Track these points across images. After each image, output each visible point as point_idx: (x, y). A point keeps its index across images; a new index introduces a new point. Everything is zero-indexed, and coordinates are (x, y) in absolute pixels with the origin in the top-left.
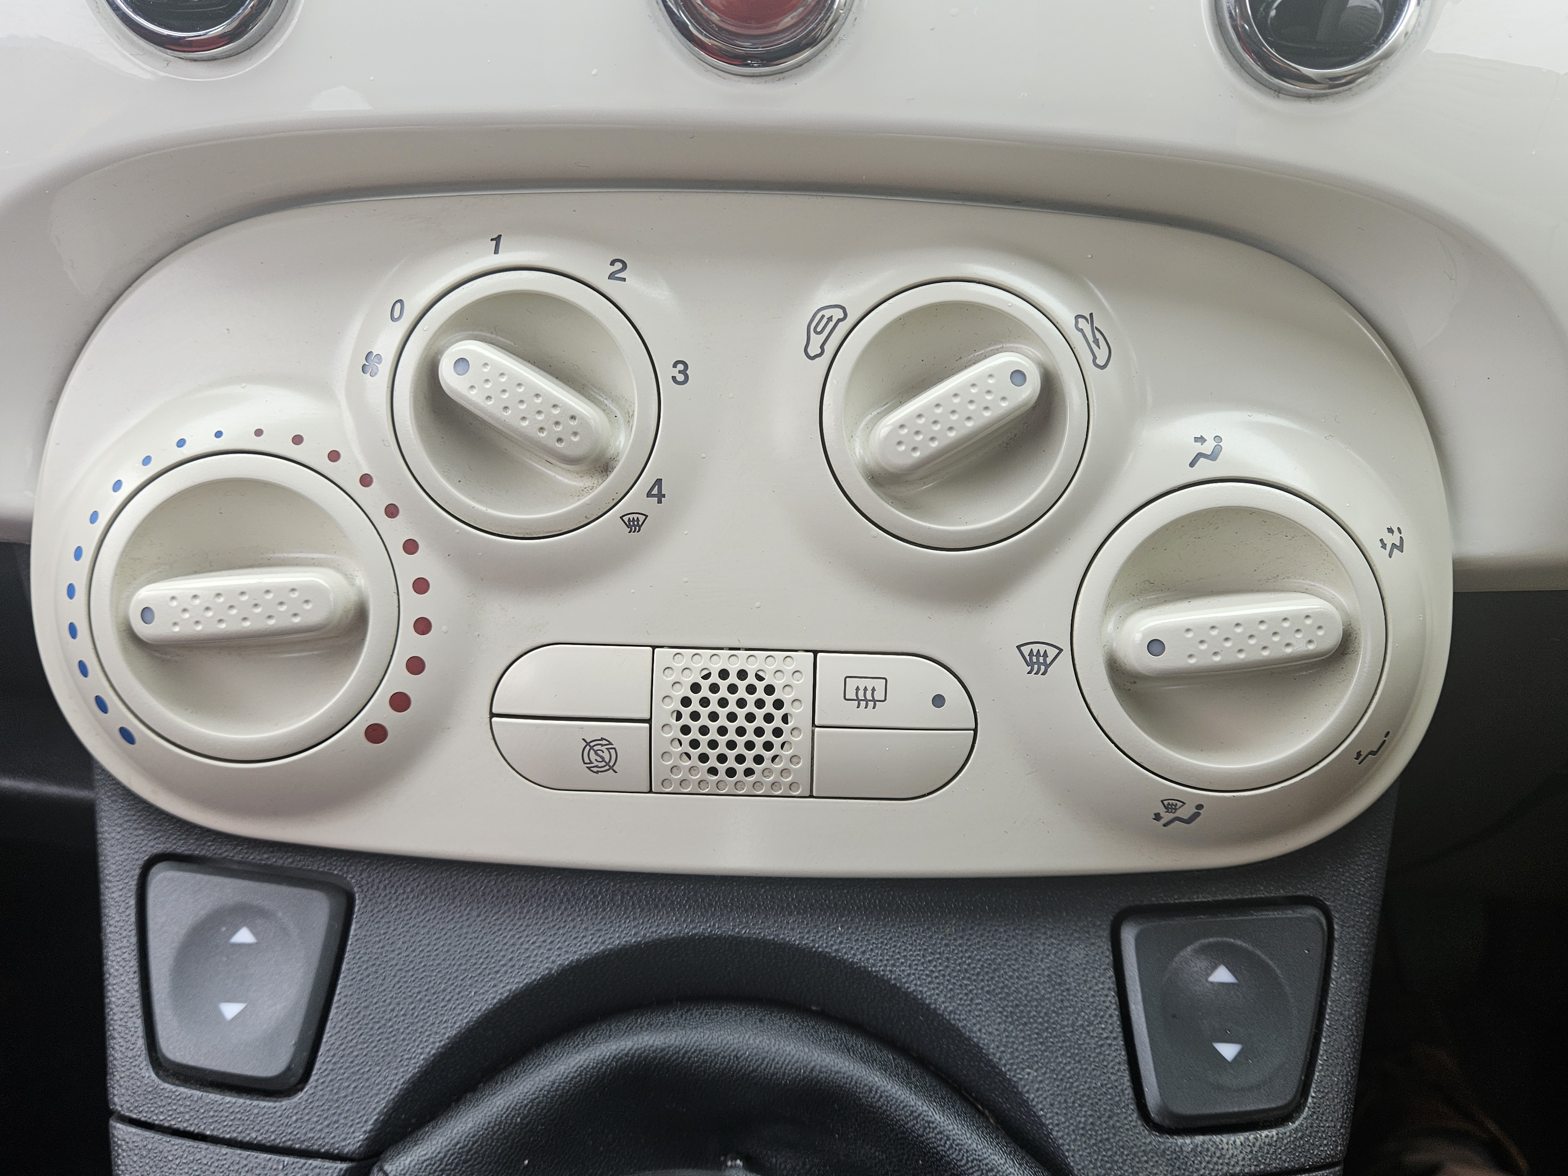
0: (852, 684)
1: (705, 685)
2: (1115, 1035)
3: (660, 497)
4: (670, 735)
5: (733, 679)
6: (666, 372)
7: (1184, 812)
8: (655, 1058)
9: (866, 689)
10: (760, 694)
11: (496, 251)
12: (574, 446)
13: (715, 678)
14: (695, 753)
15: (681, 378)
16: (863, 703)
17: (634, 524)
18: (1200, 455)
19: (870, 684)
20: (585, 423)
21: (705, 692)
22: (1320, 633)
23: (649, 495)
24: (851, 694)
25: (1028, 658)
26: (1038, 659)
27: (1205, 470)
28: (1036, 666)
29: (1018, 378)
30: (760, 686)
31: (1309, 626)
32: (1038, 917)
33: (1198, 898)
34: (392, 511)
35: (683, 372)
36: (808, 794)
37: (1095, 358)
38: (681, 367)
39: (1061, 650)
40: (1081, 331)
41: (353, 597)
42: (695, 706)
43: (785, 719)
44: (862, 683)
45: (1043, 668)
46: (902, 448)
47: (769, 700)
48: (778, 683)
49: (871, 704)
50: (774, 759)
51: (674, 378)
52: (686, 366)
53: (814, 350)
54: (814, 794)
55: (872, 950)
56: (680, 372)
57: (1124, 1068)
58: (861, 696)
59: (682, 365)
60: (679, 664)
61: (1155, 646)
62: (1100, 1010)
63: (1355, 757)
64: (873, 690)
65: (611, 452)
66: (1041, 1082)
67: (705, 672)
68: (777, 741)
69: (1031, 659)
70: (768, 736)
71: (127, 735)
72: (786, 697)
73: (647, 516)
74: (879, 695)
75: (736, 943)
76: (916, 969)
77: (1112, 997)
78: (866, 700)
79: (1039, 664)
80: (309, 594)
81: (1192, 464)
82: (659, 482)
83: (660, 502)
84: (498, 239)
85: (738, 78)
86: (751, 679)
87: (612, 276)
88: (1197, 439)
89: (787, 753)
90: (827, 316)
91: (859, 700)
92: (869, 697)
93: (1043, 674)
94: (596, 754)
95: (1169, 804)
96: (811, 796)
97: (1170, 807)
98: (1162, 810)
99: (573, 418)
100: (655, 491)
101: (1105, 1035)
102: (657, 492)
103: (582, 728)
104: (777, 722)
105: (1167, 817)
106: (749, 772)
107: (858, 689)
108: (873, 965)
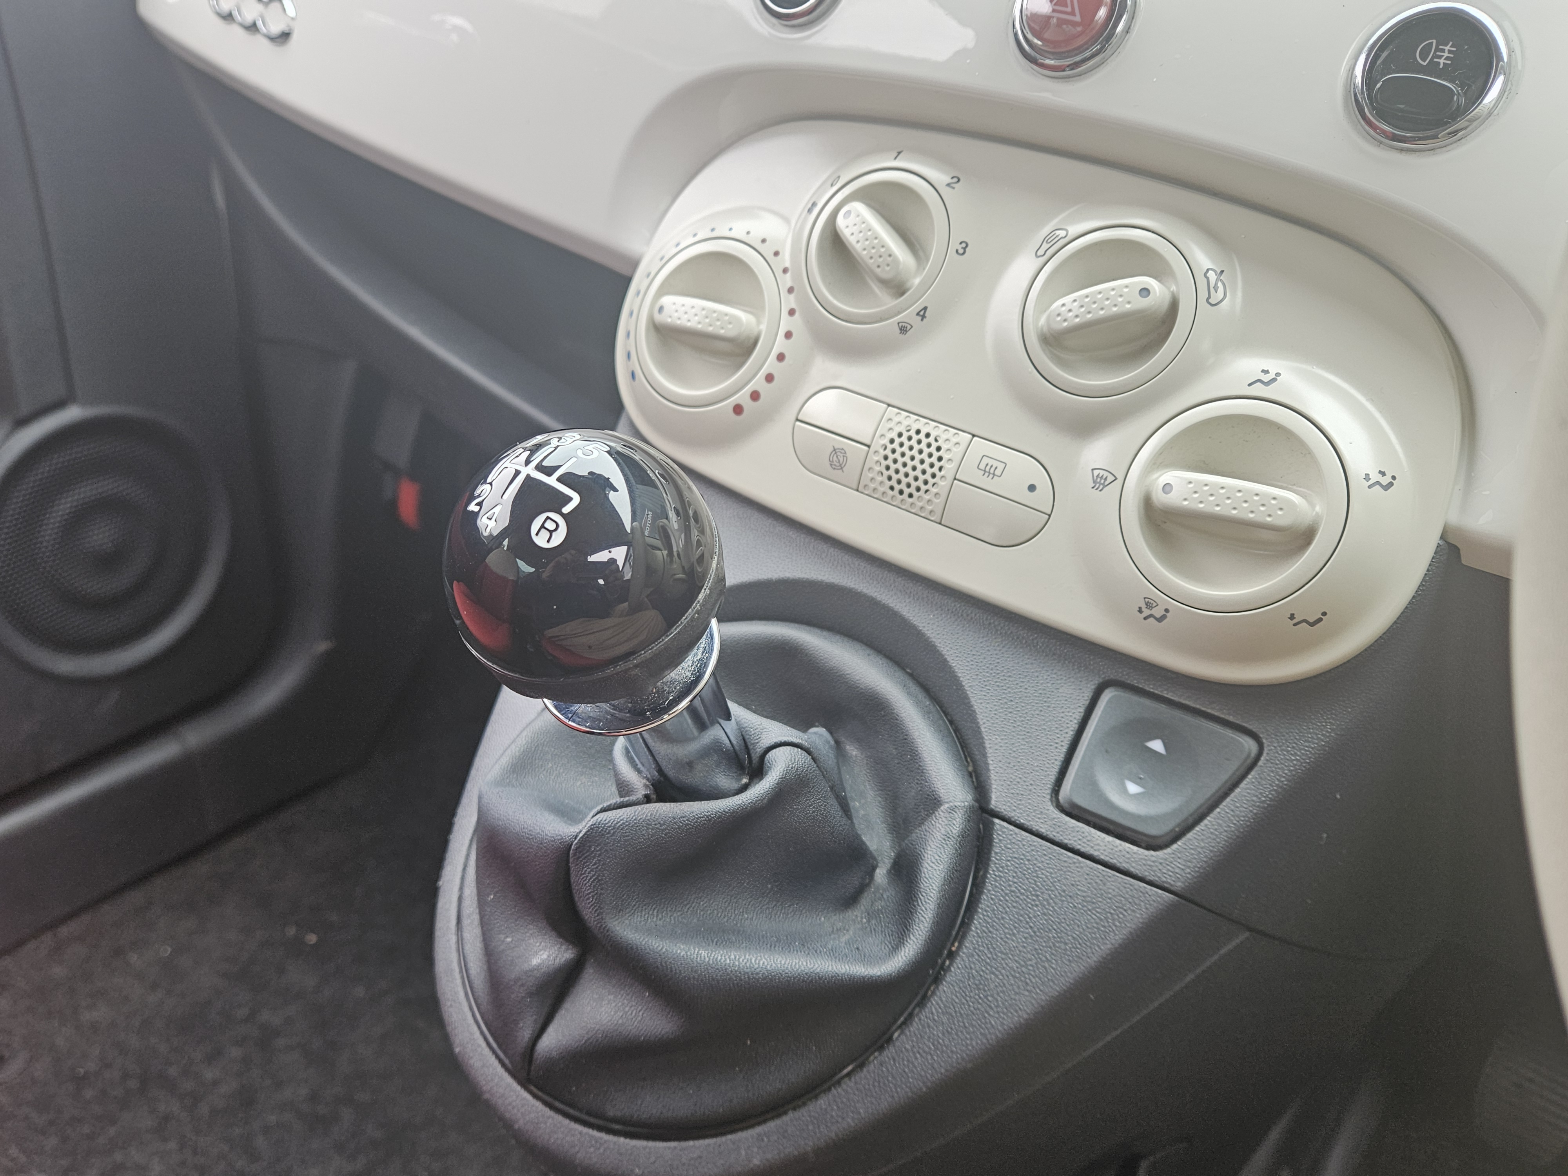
0: (986, 460)
1: (906, 435)
2: (1063, 744)
3: (923, 317)
4: (876, 458)
5: (922, 436)
6: (955, 245)
7: (1158, 612)
8: (802, 645)
9: (992, 466)
10: (933, 449)
11: (895, 158)
12: (885, 273)
13: (912, 433)
14: (886, 473)
15: (961, 251)
16: (987, 474)
17: (903, 330)
18: (1259, 381)
19: (995, 464)
20: (896, 261)
21: (904, 439)
22: (1280, 513)
23: (918, 314)
24: (982, 466)
25: (1095, 478)
26: (1100, 480)
27: (1258, 390)
28: (1098, 485)
29: (1145, 293)
30: (934, 445)
31: (1274, 505)
32: (1054, 659)
33: (1167, 694)
34: (791, 290)
35: (965, 249)
36: (938, 521)
37: (1209, 297)
38: (964, 245)
39: (1116, 479)
40: (1208, 279)
41: (755, 332)
42: (896, 445)
43: (940, 469)
44: (991, 462)
45: (1101, 487)
46: (1059, 318)
47: (936, 455)
48: (944, 447)
49: (991, 476)
50: (927, 491)
51: (957, 251)
52: (967, 246)
53: (1040, 252)
54: (942, 523)
55: (943, 635)
56: (962, 248)
57: (1057, 764)
58: (987, 469)
59: (966, 245)
60: (897, 419)
61: (1167, 488)
62: (1062, 726)
63: (1289, 616)
64: (996, 468)
65: (908, 285)
66: (1001, 746)
67: (908, 428)
68: (931, 481)
69: (1097, 479)
70: (928, 476)
71: (633, 375)
72: (946, 456)
73: (912, 327)
74: (998, 472)
75: (873, 603)
76: (963, 655)
77: (1074, 725)
78: (989, 473)
79: (1100, 484)
80: (734, 320)
81: (1250, 385)
82: (925, 308)
83: (922, 320)
84: (899, 153)
85: (1044, 77)
86: (931, 439)
87: (948, 185)
88: (1263, 371)
89: (934, 490)
90: (1057, 234)
91: (985, 471)
92: (992, 471)
93: (1101, 491)
94: (837, 457)
95: (1148, 602)
96: (940, 523)
97: (1149, 605)
98: (1144, 606)
99: (890, 256)
100: (922, 313)
101: (1056, 741)
102: (922, 314)
103: (834, 439)
104: (935, 470)
105: (1147, 612)
106: (911, 496)
107: (987, 465)
108: (940, 643)
